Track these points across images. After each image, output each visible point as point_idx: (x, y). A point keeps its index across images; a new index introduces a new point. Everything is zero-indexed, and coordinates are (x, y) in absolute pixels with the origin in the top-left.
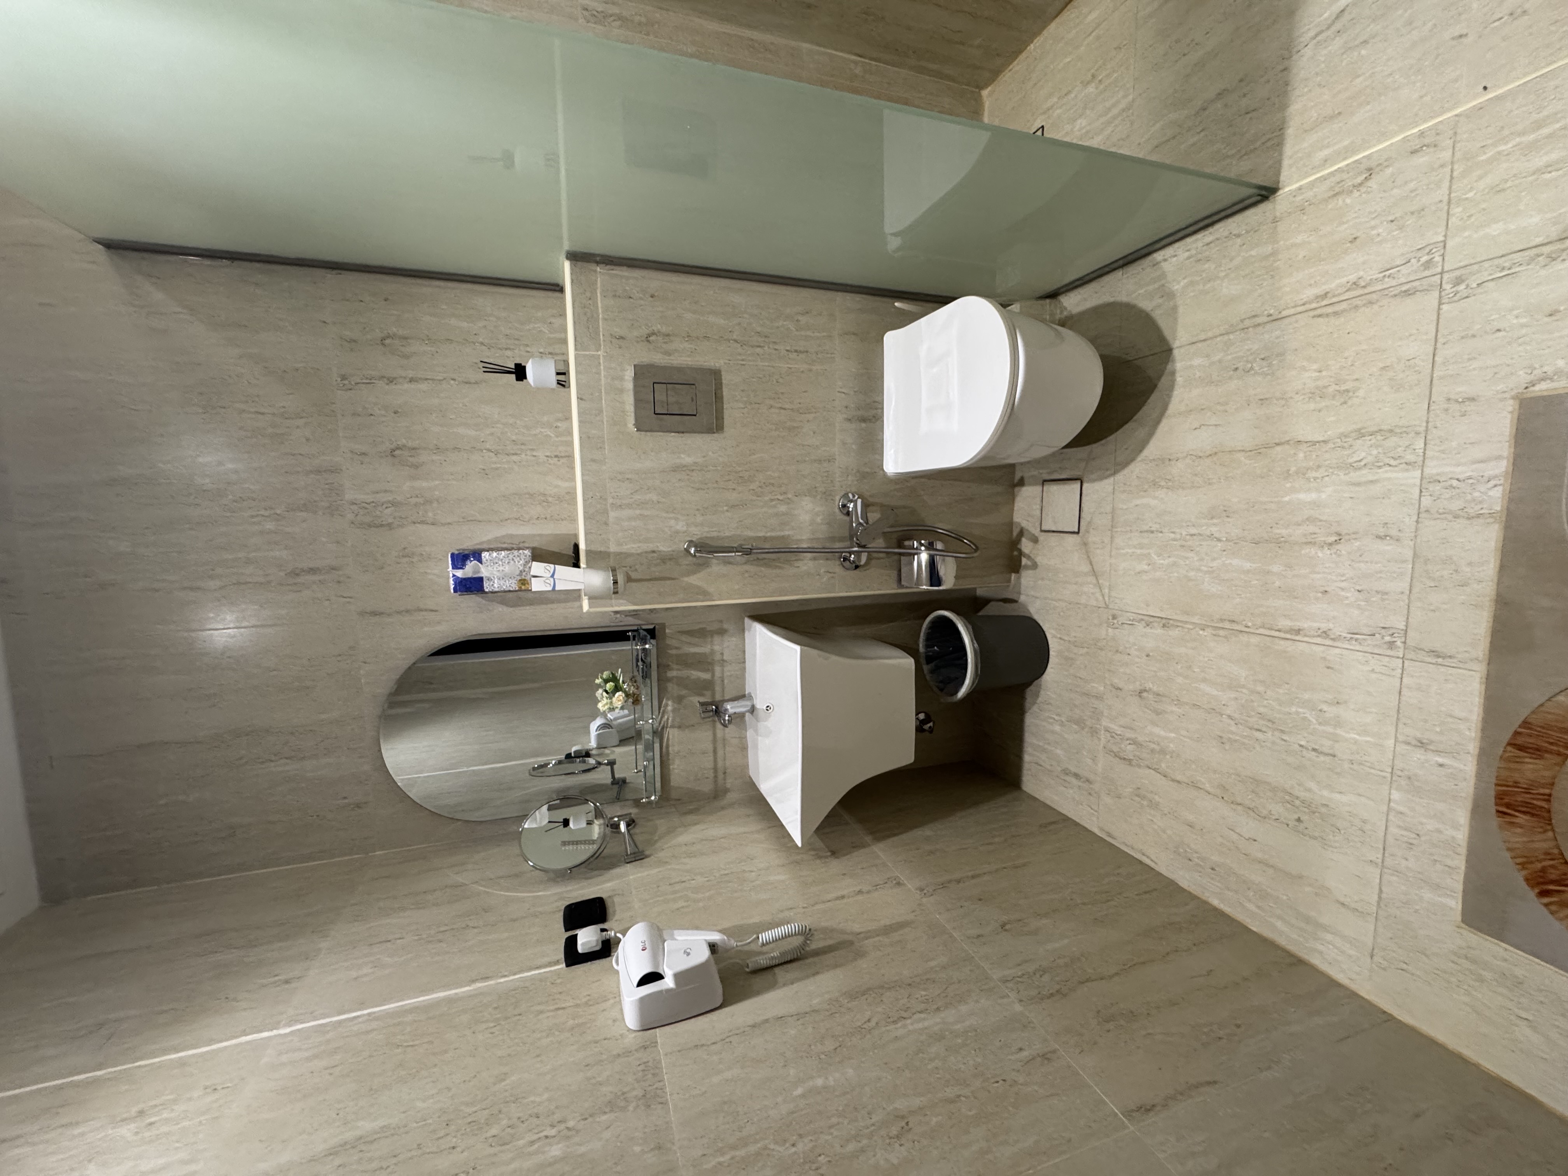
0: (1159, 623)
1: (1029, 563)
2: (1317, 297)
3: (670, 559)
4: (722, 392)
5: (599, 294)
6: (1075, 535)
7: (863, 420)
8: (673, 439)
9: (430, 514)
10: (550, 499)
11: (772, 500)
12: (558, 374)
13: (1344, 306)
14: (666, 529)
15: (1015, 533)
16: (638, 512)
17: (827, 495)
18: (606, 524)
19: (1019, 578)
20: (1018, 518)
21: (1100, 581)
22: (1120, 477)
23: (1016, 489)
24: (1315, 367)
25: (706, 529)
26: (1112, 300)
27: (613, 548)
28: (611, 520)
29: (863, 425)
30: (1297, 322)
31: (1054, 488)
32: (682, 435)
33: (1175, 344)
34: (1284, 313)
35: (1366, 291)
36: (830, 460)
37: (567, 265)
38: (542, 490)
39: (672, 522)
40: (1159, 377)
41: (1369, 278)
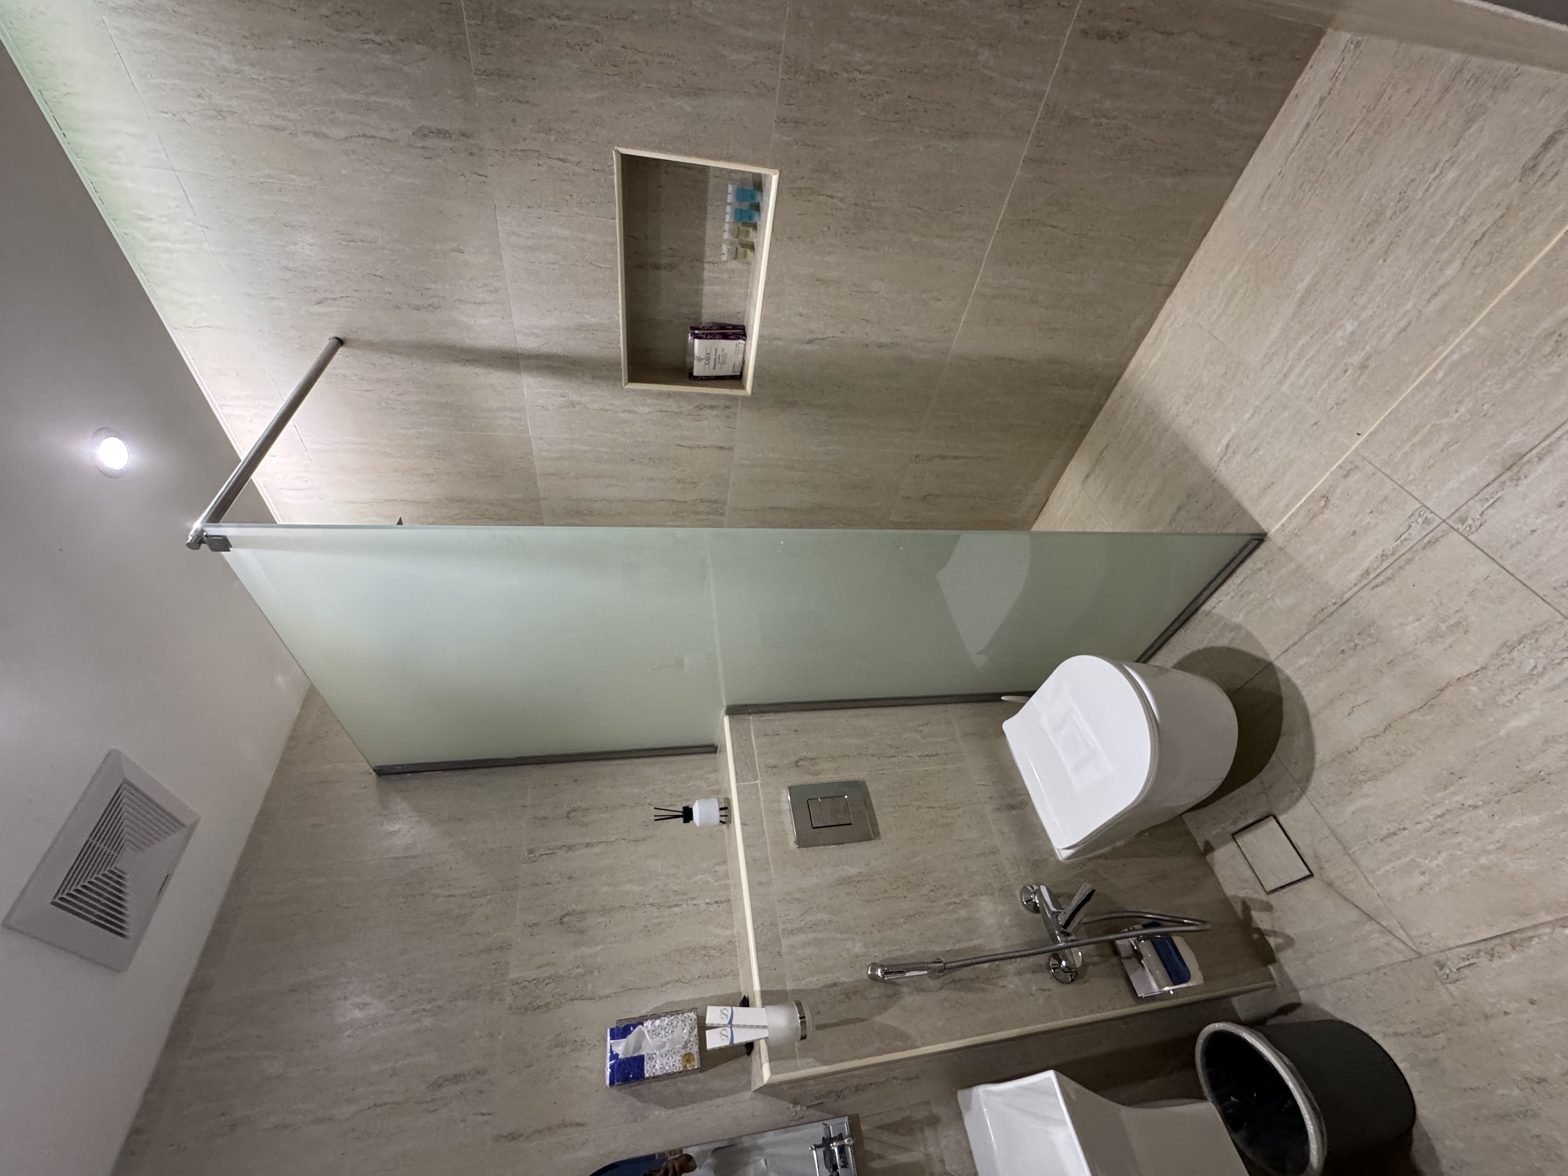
0: (1503, 945)
1: (1280, 940)
2: (1362, 576)
3: (855, 993)
4: (871, 801)
5: (752, 735)
6: (1310, 880)
7: (1011, 807)
8: (833, 851)
9: (589, 987)
10: (712, 952)
11: (949, 905)
12: (721, 809)
13: (1389, 572)
14: (844, 954)
15: (1239, 909)
16: (811, 936)
17: (1005, 892)
18: (779, 954)
19: (1281, 970)
20: (1232, 890)
21: (1384, 923)
22: (1311, 792)
23: (1208, 858)
24: (1411, 618)
25: (887, 948)
26: (1189, 652)
27: (790, 986)
28: (784, 950)
29: (1014, 812)
30: (1362, 598)
31: (1249, 839)
32: (841, 846)
33: (1272, 658)
34: (1346, 596)
35: (1397, 556)
36: (994, 852)
37: (726, 719)
38: (703, 943)
39: (849, 945)
40: (1279, 687)
41: (1391, 548)
